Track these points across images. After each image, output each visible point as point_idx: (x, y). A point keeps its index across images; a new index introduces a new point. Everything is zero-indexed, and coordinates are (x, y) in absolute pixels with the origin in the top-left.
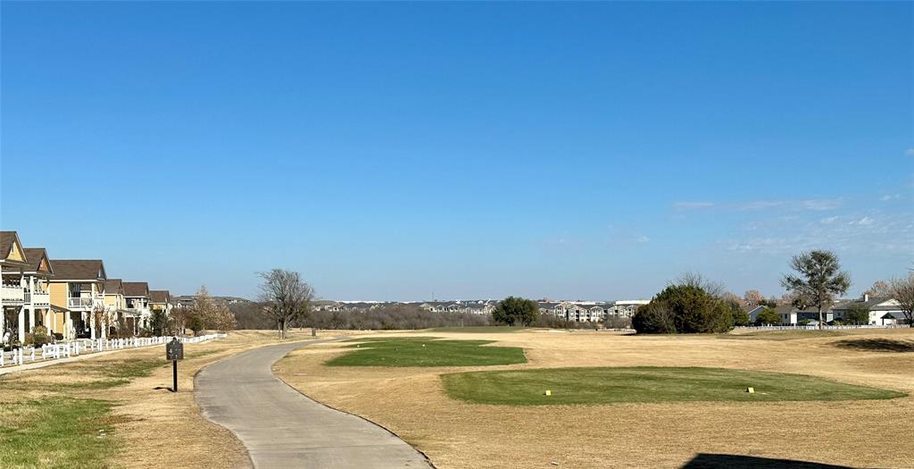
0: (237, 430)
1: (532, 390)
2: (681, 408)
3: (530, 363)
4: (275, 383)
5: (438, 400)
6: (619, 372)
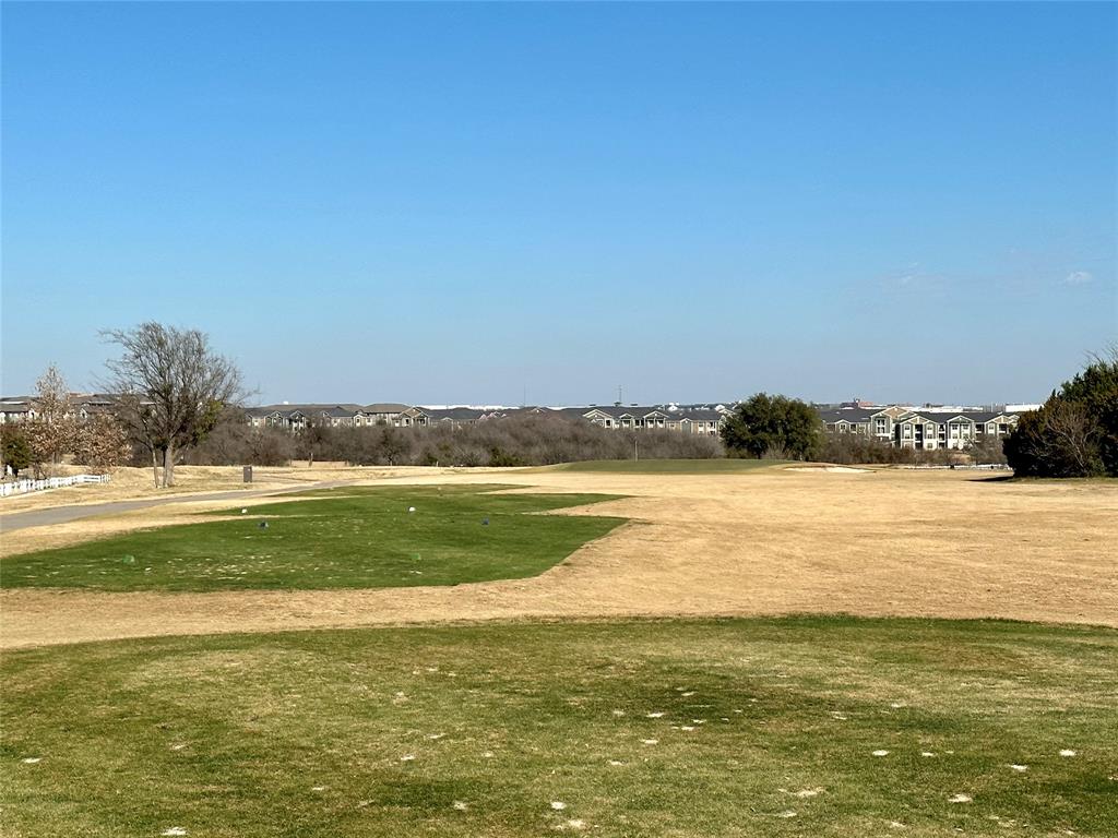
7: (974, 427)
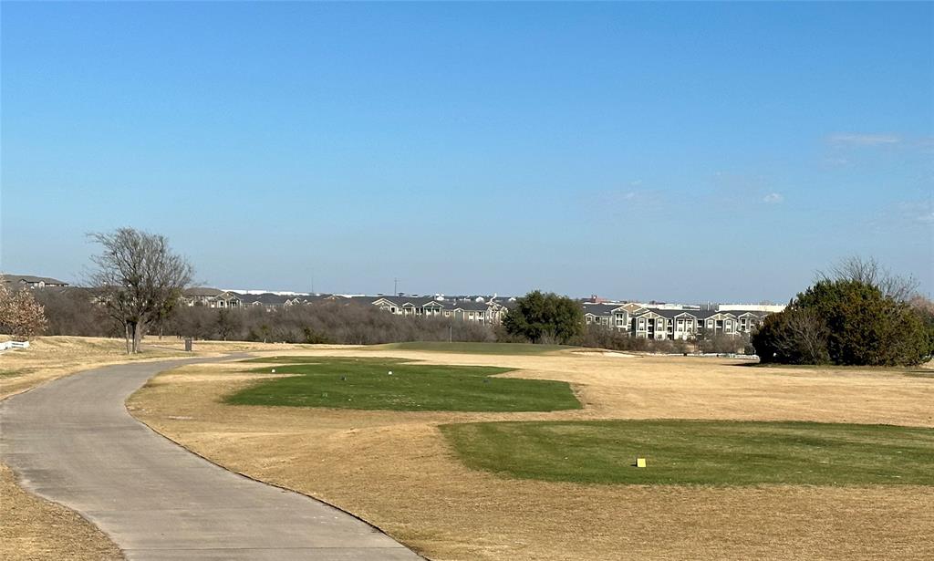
0: (92, 513)
1: (611, 457)
2: (882, 496)
3: (589, 409)
4: (139, 432)
5: (444, 470)
6: (754, 429)
7: (696, 321)
